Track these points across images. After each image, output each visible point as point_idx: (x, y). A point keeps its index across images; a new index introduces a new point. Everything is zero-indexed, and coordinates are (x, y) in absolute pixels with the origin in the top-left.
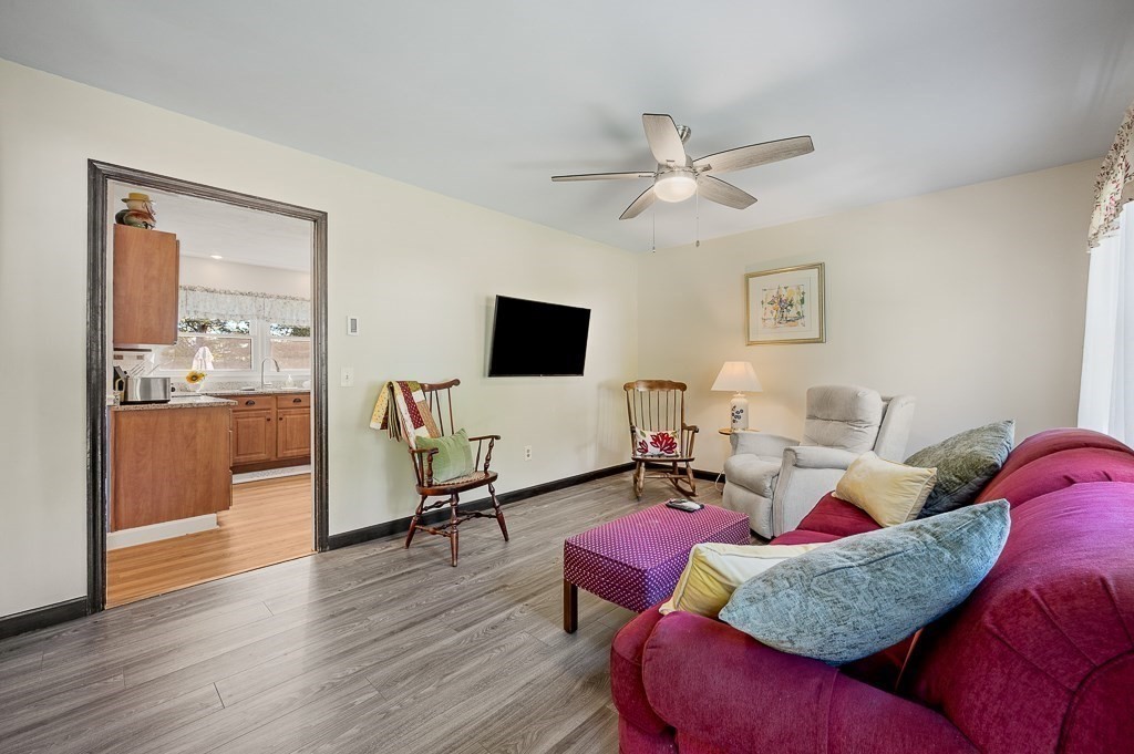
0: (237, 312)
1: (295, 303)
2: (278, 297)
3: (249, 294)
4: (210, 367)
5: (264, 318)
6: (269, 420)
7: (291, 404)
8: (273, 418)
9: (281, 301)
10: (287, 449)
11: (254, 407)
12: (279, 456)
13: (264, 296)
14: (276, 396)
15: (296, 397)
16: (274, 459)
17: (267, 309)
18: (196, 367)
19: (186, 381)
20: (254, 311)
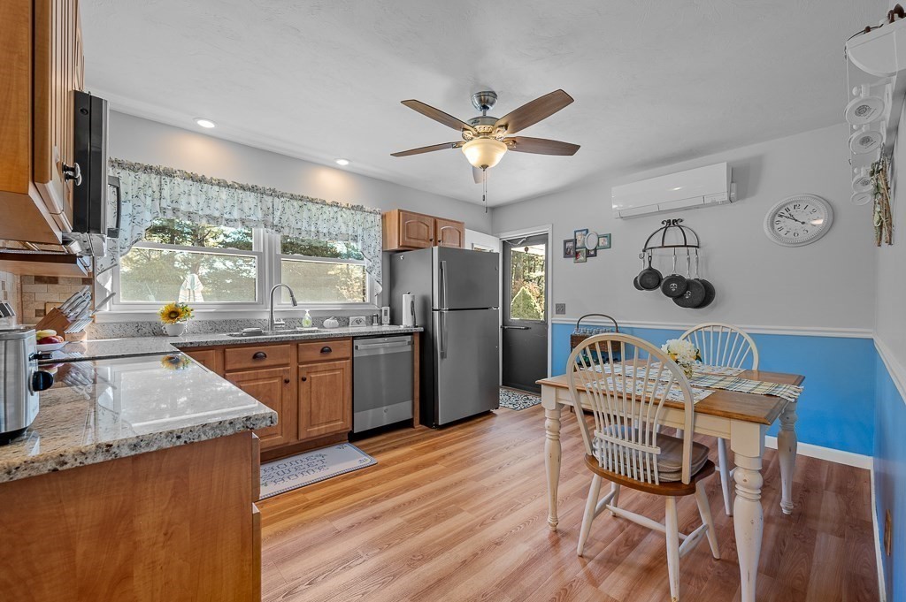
0: (236, 215)
1: (314, 208)
2: (292, 197)
3: (253, 189)
4: (200, 299)
5: (273, 226)
6: (287, 382)
7: (316, 355)
8: (293, 378)
9: (295, 203)
10: (312, 426)
11: (267, 362)
12: (303, 436)
13: (274, 193)
14: (297, 344)
15: (324, 344)
16: (293, 441)
17: (278, 214)
18: (183, 298)
19: (161, 320)
20: (260, 215)
